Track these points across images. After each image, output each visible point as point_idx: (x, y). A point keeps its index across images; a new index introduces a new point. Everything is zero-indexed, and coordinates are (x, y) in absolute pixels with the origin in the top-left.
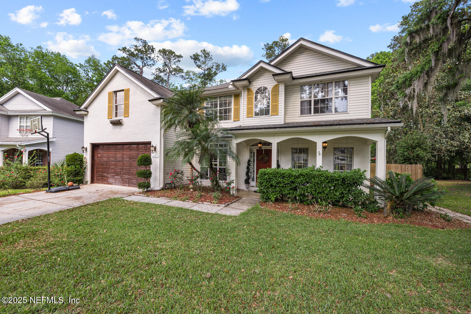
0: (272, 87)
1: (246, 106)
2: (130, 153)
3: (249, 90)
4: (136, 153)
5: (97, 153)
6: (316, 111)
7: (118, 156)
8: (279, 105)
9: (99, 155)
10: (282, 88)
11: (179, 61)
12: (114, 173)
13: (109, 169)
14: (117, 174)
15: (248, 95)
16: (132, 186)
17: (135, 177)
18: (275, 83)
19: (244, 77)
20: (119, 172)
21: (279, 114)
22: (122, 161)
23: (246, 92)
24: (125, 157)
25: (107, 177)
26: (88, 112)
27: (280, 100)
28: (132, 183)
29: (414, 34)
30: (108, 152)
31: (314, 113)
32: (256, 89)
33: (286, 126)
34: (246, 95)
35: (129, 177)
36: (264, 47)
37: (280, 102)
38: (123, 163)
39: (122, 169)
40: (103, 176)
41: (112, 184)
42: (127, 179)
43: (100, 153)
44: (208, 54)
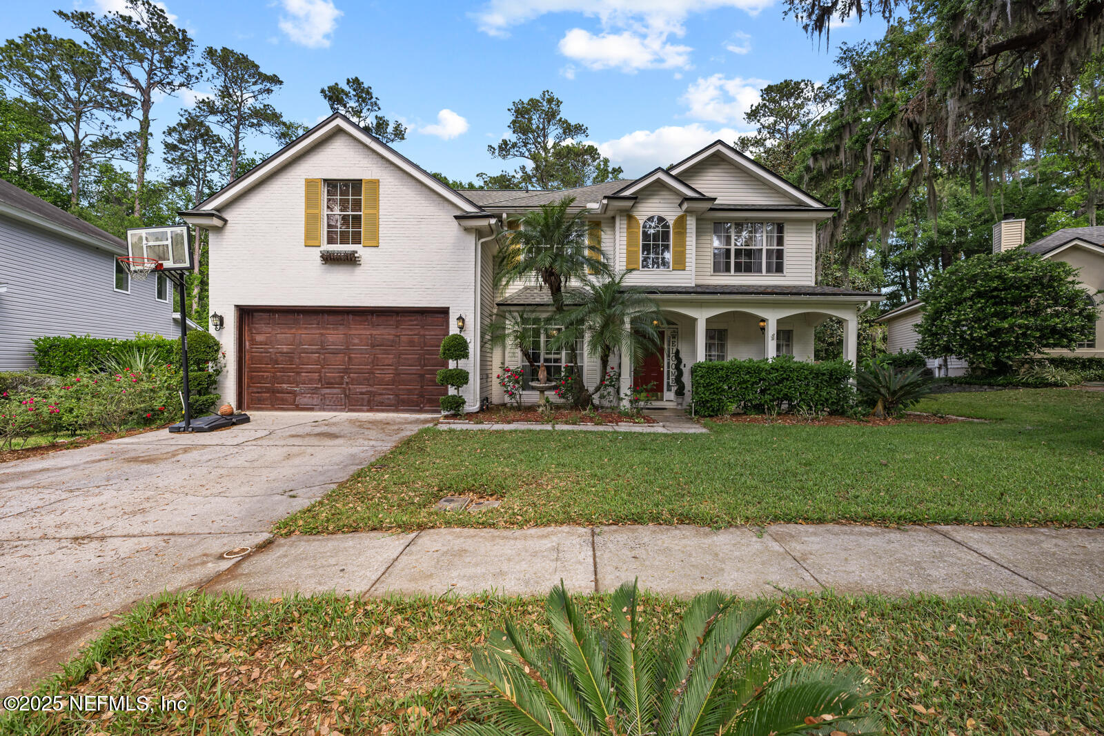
0: (675, 218)
1: (625, 247)
2: (374, 332)
3: (629, 216)
4: (393, 332)
5: (250, 330)
6: (738, 268)
7: (331, 338)
8: (687, 252)
9: (259, 338)
10: (691, 224)
11: (269, 91)
12: (320, 380)
13: (298, 373)
14: (329, 384)
15: (629, 227)
16: (383, 411)
17: (391, 389)
18: (679, 213)
19: (627, 193)
20: (334, 378)
21: (687, 268)
22: (347, 351)
23: (626, 222)
24: (356, 341)
25: (294, 393)
26: (225, 221)
27: (688, 243)
28: (382, 404)
29: (818, 156)
30: (293, 331)
31: (735, 271)
32: (645, 218)
33: (699, 290)
34: (625, 226)
35: (370, 389)
36: (511, 106)
37: (687, 247)
38: (350, 358)
39: (346, 371)
40: (274, 392)
41: (311, 409)
42: (362, 393)
43: (262, 333)
44: (368, 93)
